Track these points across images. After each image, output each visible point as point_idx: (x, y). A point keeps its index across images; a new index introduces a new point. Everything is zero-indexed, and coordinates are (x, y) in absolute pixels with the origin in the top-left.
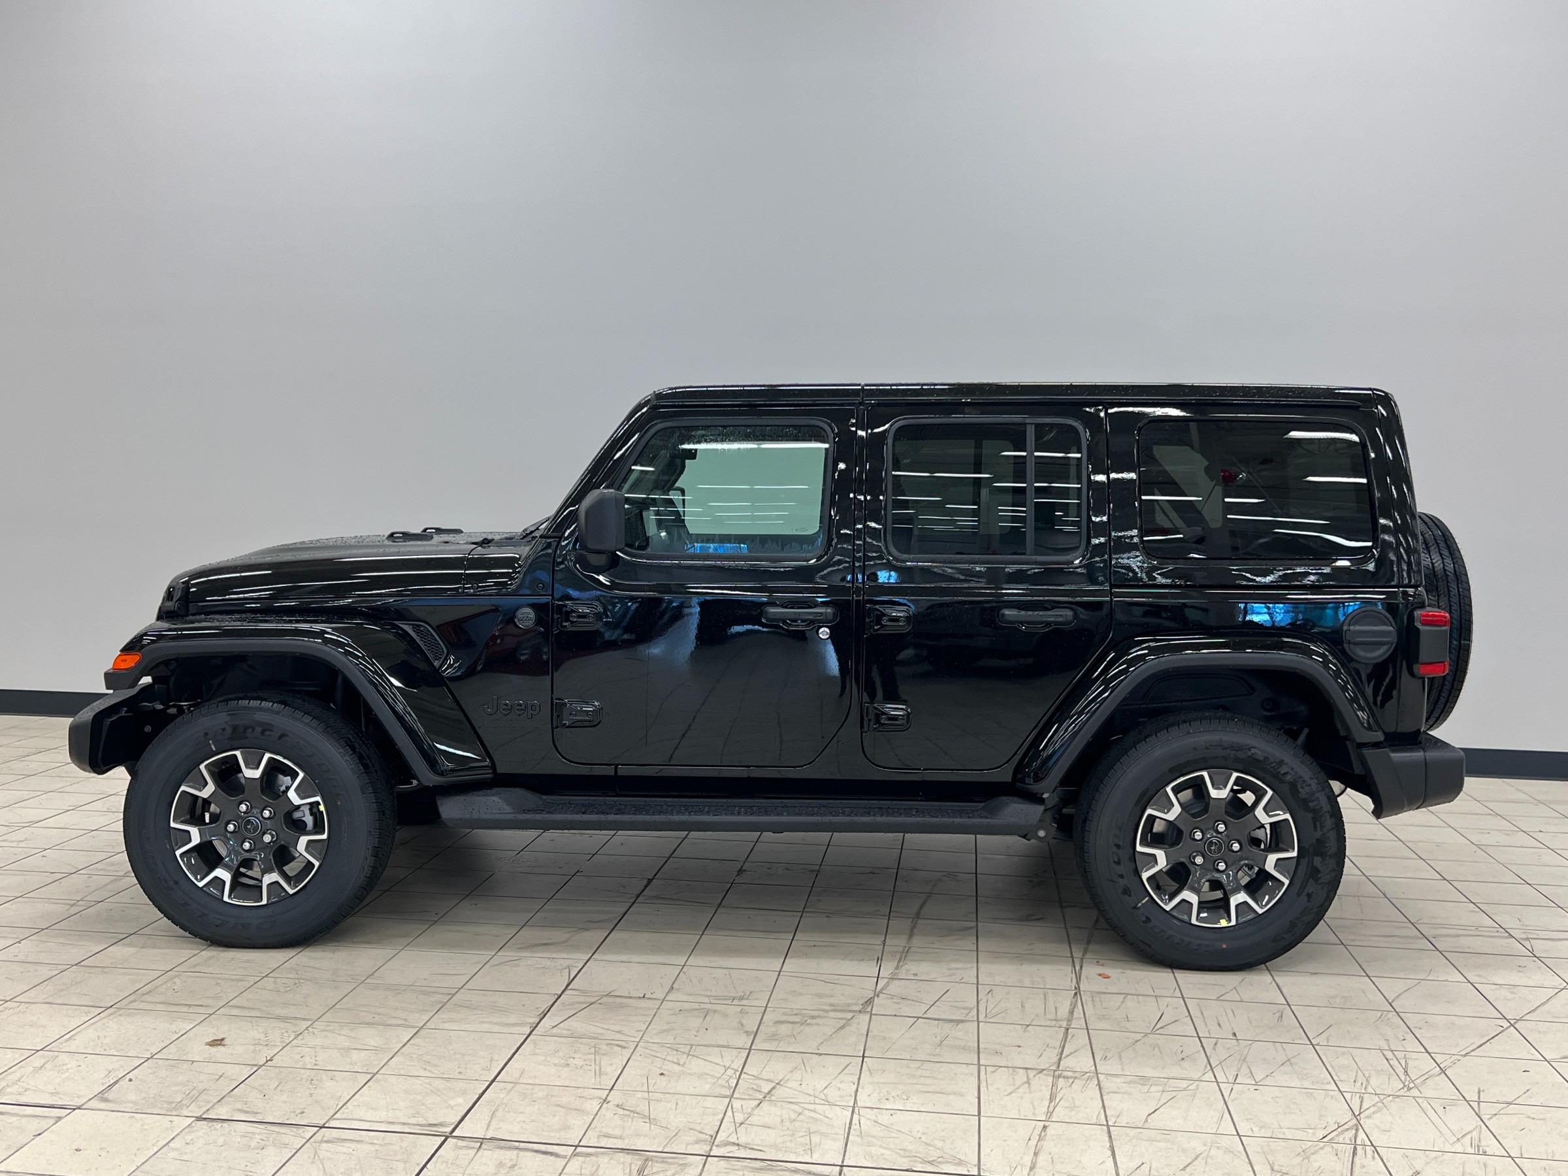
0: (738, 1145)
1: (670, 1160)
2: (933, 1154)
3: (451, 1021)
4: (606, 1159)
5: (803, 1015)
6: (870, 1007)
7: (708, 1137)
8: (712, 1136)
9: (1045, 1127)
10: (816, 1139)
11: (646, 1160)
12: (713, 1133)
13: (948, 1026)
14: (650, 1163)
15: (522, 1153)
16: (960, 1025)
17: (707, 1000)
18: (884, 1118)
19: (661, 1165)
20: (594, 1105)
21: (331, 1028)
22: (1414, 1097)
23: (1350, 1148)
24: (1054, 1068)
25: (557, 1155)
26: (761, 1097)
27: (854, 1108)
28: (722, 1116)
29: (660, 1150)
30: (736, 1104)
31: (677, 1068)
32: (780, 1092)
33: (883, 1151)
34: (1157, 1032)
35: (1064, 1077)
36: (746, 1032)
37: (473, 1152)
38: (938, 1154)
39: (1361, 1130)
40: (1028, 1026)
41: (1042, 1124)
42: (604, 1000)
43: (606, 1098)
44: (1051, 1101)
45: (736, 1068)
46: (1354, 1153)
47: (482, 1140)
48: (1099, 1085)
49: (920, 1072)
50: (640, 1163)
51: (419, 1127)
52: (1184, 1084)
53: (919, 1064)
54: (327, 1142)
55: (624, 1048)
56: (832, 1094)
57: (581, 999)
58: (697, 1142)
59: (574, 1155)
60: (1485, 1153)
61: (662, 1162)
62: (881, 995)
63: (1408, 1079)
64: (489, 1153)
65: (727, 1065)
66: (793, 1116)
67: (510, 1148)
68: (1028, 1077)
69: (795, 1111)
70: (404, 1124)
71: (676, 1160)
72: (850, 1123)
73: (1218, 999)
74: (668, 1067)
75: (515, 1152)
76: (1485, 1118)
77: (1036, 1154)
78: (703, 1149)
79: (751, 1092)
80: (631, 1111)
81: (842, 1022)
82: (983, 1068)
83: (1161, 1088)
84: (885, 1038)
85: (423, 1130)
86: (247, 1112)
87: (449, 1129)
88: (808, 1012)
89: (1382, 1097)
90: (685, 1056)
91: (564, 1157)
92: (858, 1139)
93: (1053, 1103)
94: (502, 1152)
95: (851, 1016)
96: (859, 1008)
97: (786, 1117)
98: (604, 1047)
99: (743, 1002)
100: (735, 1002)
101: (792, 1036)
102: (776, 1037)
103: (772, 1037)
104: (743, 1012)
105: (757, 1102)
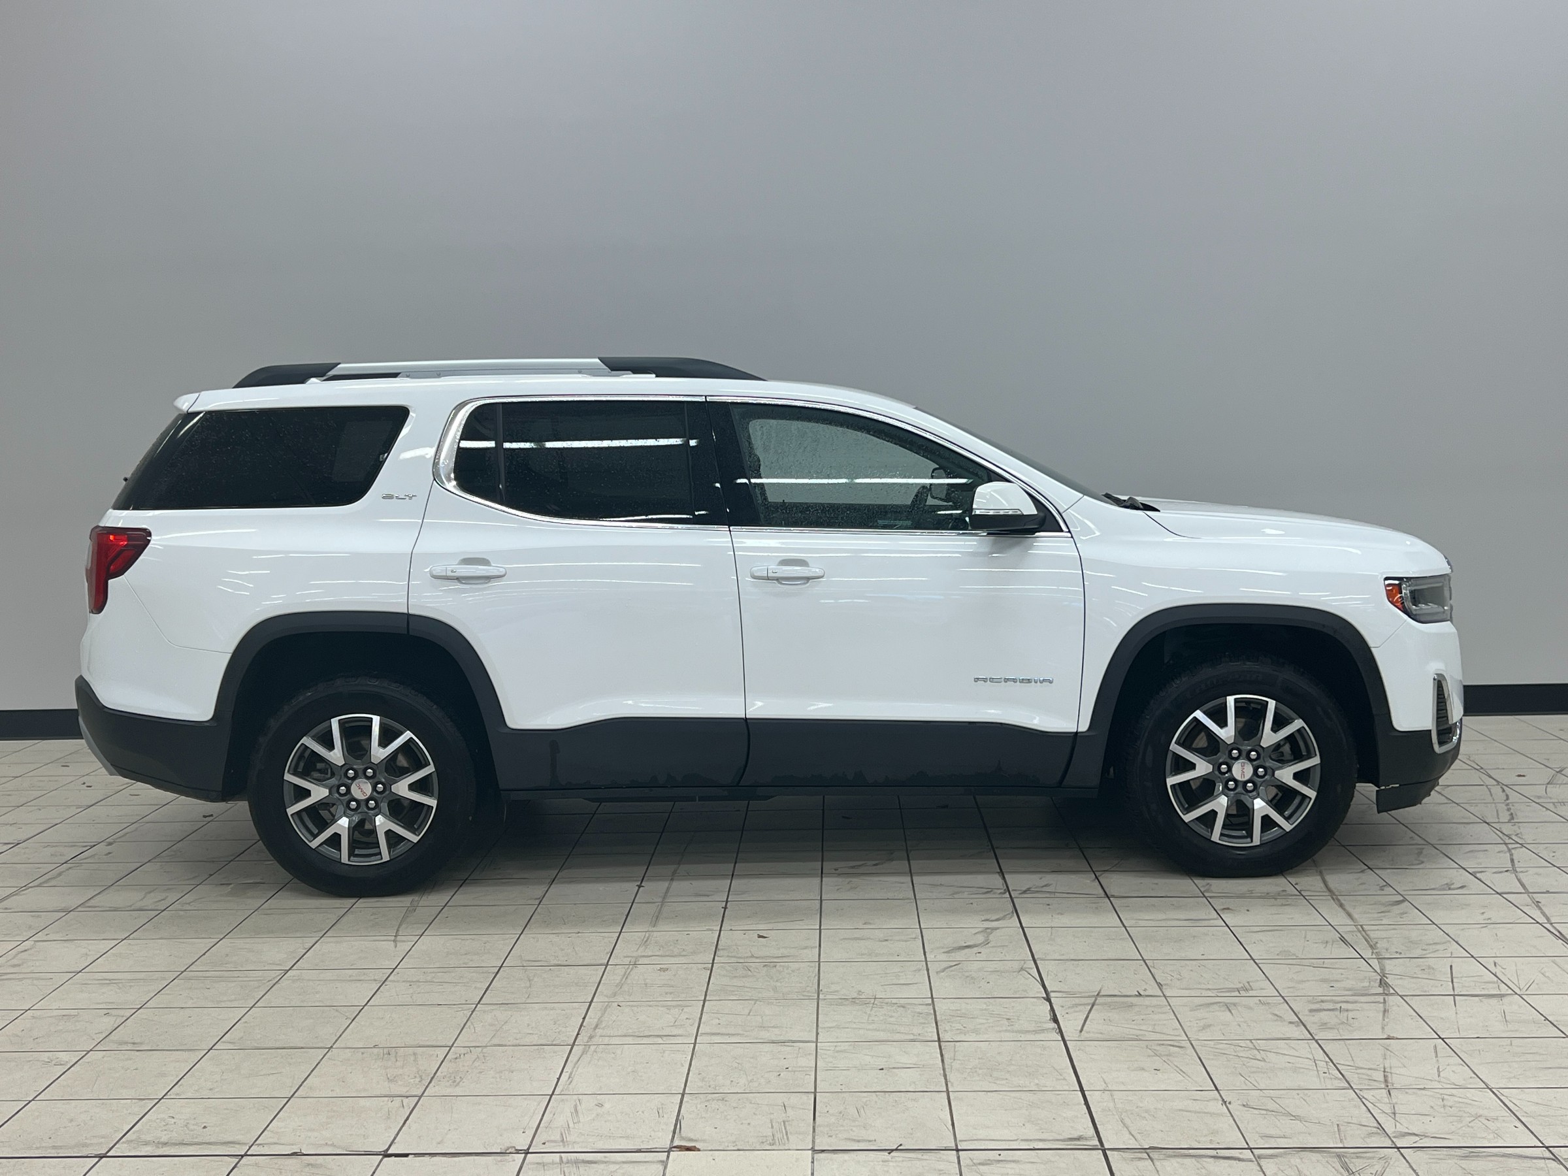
1: (1363, 1155)
3: (963, 1032)
5: (1331, 1002)
6: (1391, 989)
7: (1375, 1129)
8: (1378, 1128)
10: (1489, 1124)
11: (1339, 1156)
12: (1376, 1125)
13: (1493, 1001)
16: (1505, 1000)
17: (1210, 993)
18: (1533, 1097)
19: (1359, 1160)
25: (1239, 1159)
26: (1383, 1086)
28: (1364, 1107)
29: (1341, 1146)
31: (1261, 1064)
32: (1396, 1080)
36: (1290, 1023)
42: (1100, 1000)
43: (1223, 1100)
51: (1060, 1142)
53: (1508, 1042)
54: (980, 1164)
57: (1077, 1001)
58: (1370, 1135)
61: (1357, 1157)
62: (1387, 976)
64: (1166, 1163)
70: (1041, 1140)
71: (1368, 1155)
74: (1251, 1064)
75: (1194, 1160)
78: (1388, 1142)
79: (1366, 1082)
81: (1379, 1006)
84: (1442, 1019)
85: (1070, 1145)
86: (859, 1141)
87: (1096, 1142)
88: (1333, 998)
90: (1256, 1052)
94: (1179, 1160)
95: (1381, 999)
96: (1380, 990)
97: (1432, 1104)
98: (1158, 1048)
99: (1251, 993)
100: (1243, 993)
101: (1343, 1023)
102: (1329, 1026)
103: (1324, 1026)
104: (1264, 1004)
105: (1385, 1092)
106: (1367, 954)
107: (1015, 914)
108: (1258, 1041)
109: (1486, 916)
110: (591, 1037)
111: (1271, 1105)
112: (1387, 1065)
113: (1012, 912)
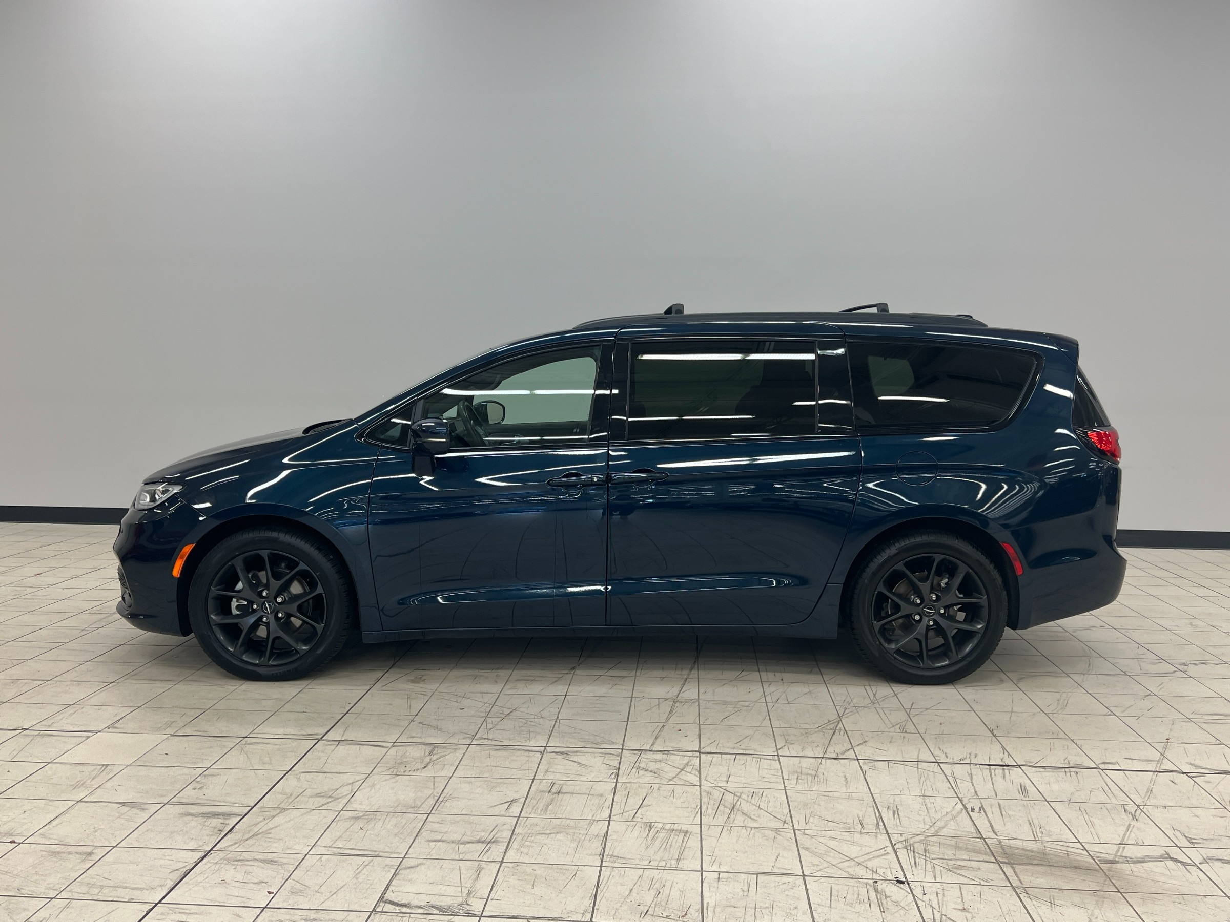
0: (488, 739)
4: (411, 748)
14: (436, 749)
15: (362, 747)
20: (406, 723)
22: (875, 708)
23: (832, 732)
27: (556, 720)
37: (333, 747)
38: (602, 739)
39: (841, 723)
44: (670, 713)
45: (490, 702)
46: (834, 734)
47: (339, 741)
49: (597, 702)
50: (430, 749)
52: (747, 704)
55: (425, 695)
56: (545, 713)
59: (393, 746)
60: (906, 732)
63: (875, 698)
66: (521, 725)
67: (356, 744)
68: (659, 702)
69: (522, 722)
72: (553, 727)
76: (911, 716)
77: (656, 738)
80: (427, 725)
82: (634, 699)
89: (857, 708)
92: (557, 734)
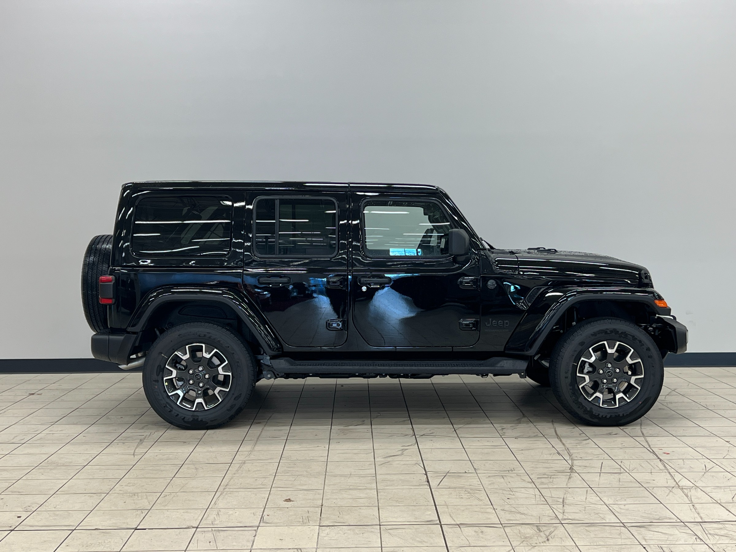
1: (547, 526)
2: (657, 517)
3: (387, 486)
5: (547, 475)
6: (574, 470)
9: (693, 505)
10: (601, 515)
11: (537, 526)
12: (555, 516)
13: (617, 475)
16: (621, 474)
17: (496, 472)
18: (622, 507)
21: (334, 492)
24: (677, 486)
26: (562, 503)
28: (552, 510)
29: (539, 523)
30: (553, 506)
31: (513, 496)
32: (567, 501)
33: (635, 517)
34: (709, 471)
35: (684, 489)
36: (528, 482)
40: (651, 473)
41: (691, 504)
42: (448, 474)
43: (494, 508)
48: (701, 490)
53: (618, 489)
54: (389, 529)
57: (438, 475)
58: (552, 519)
61: (545, 527)
62: (574, 466)
64: (466, 528)
65: (534, 494)
70: (415, 522)
71: (550, 526)
73: (723, 458)
74: (510, 496)
75: (477, 528)
78: (558, 522)
79: (556, 502)
81: (568, 477)
83: (729, 490)
84: (593, 481)
85: (427, 523)
87: (438, 522)
88: (548, 474)
91: (501, 528)
93: (689, 498)
94: (471, 528)
95: (569, 474)
96: (570, 471)
97: (580, 509)
98: (470, 491)
99: (514, 472)
100: (510, 472)
101: (551, 482)
102: (544, 483)
103: (542, 483)
104: (519, 476)
105: (562, 506)
106: (567, 458)
107: (416, 444)
108: (513, 489)
109: (623, 445)
110: (224, 489)
111: (513, 510)
112: (565, 496)
113: (415, 443)
